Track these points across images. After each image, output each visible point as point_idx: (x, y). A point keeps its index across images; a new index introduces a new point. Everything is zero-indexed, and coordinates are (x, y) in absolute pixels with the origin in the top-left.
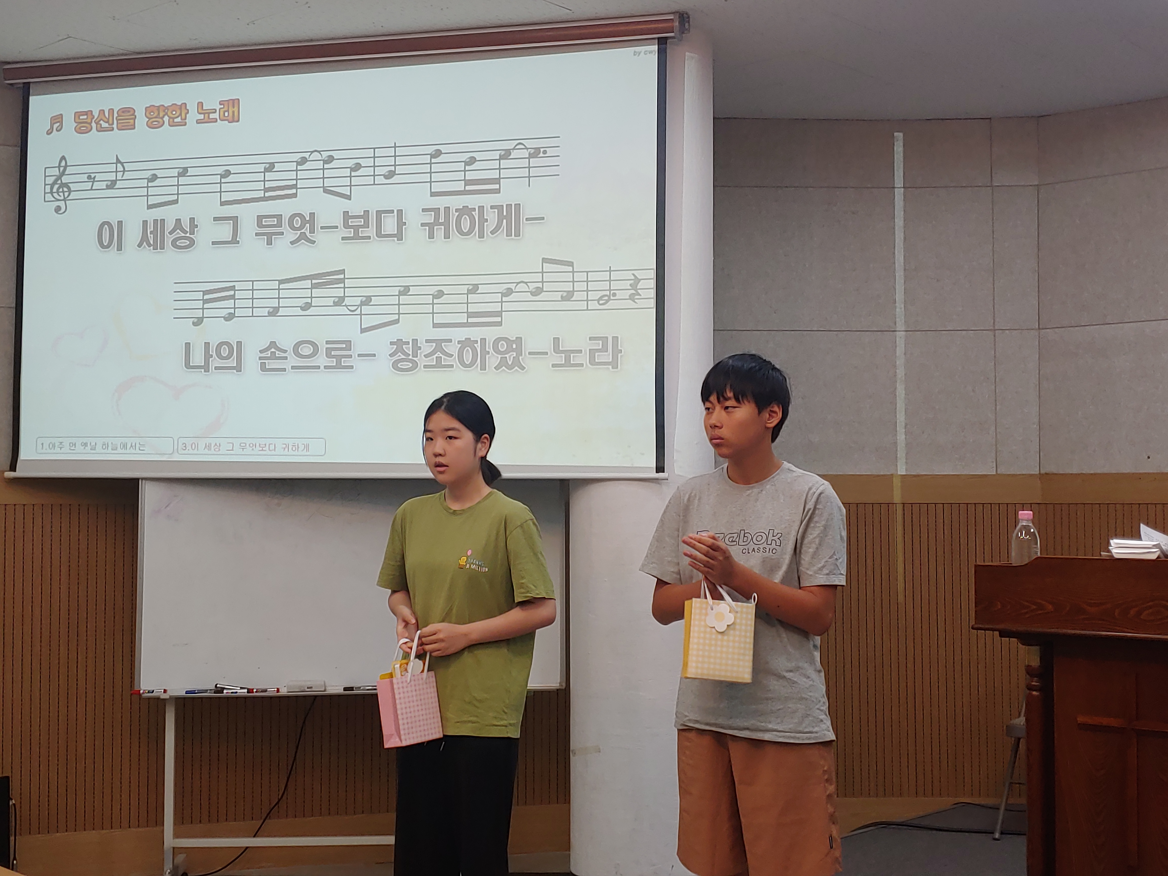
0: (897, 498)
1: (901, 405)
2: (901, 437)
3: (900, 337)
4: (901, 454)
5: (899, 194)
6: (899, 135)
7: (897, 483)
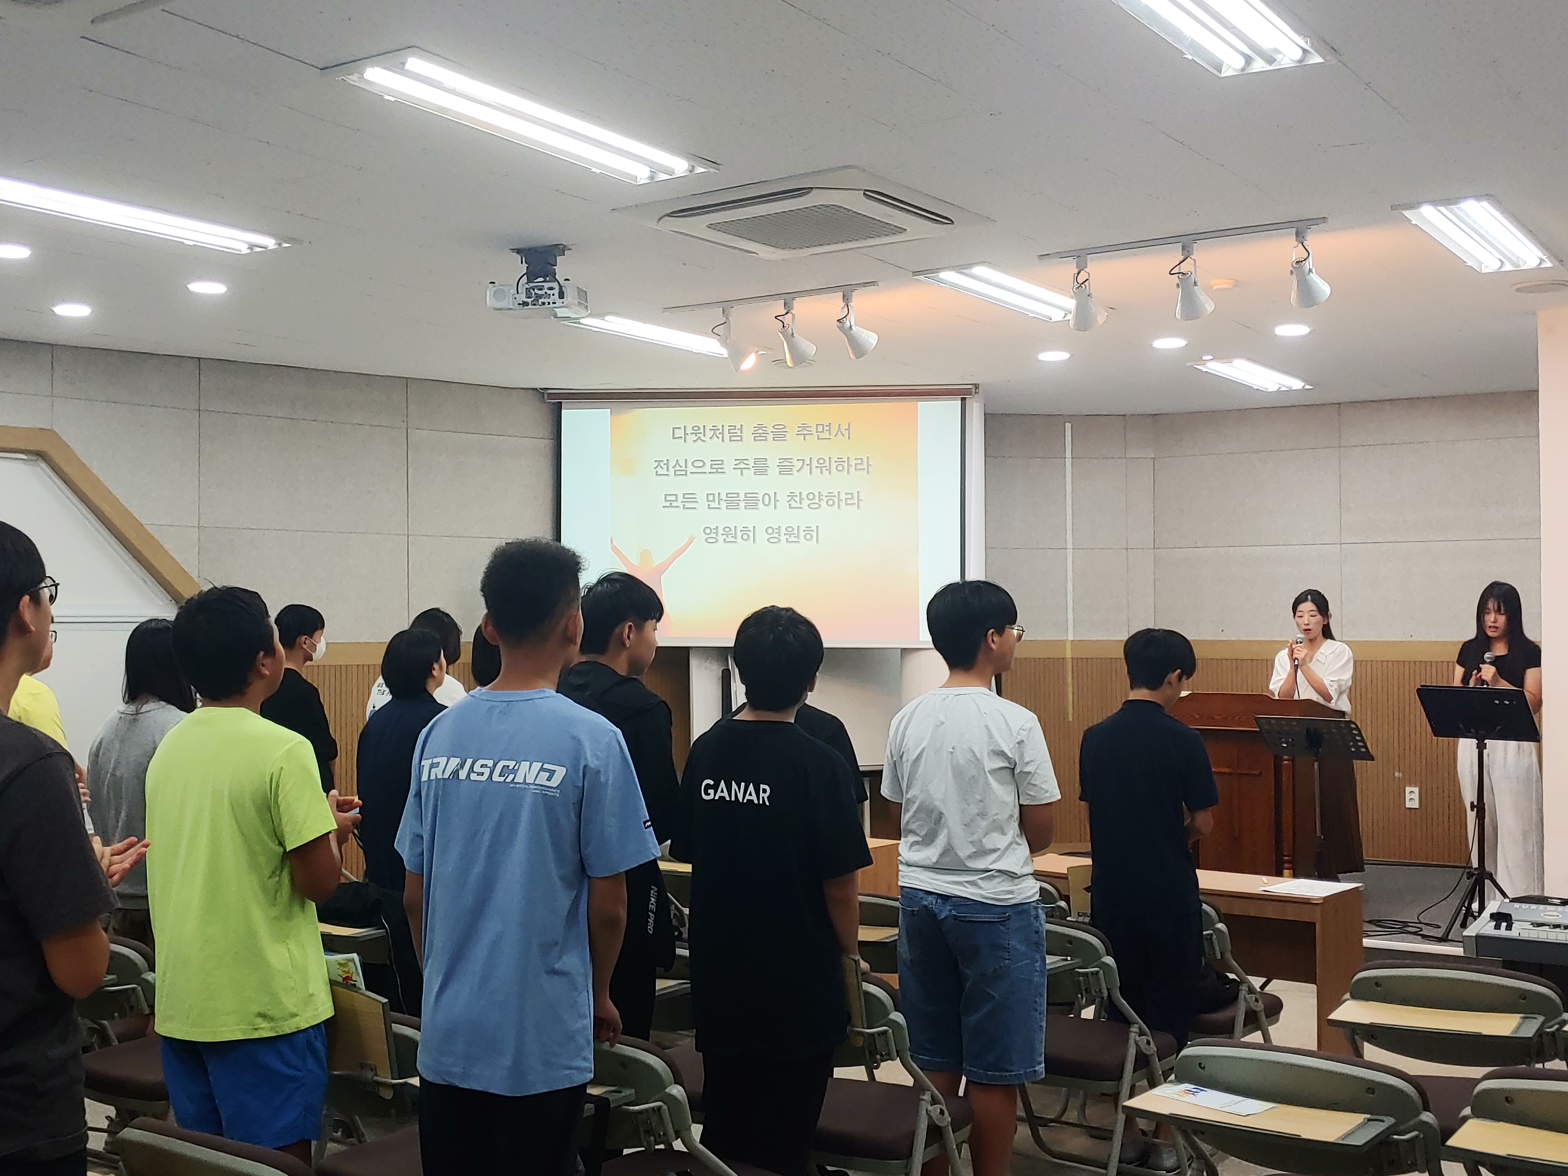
0: (1069, 655)
1: (1070, 596)
2: (1070, 617)
3: (1070, 552)
4: (1071, 627)
5: (1069, 461)
6: (1068, 426)
7: (1068, 645)
